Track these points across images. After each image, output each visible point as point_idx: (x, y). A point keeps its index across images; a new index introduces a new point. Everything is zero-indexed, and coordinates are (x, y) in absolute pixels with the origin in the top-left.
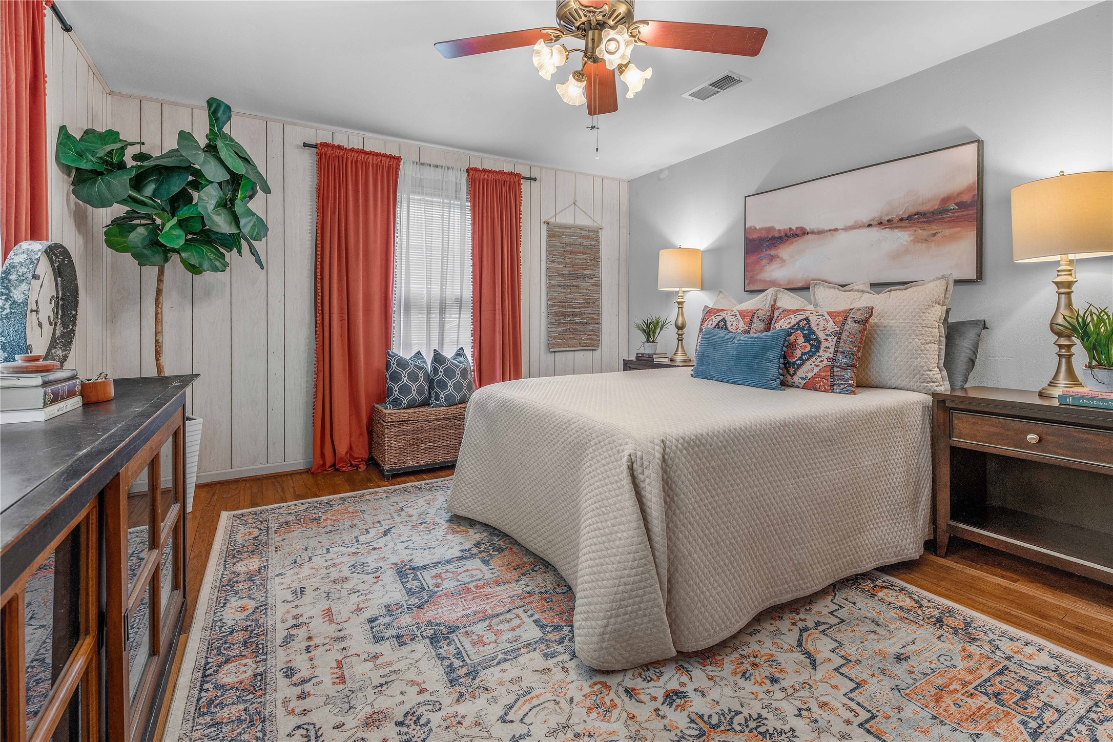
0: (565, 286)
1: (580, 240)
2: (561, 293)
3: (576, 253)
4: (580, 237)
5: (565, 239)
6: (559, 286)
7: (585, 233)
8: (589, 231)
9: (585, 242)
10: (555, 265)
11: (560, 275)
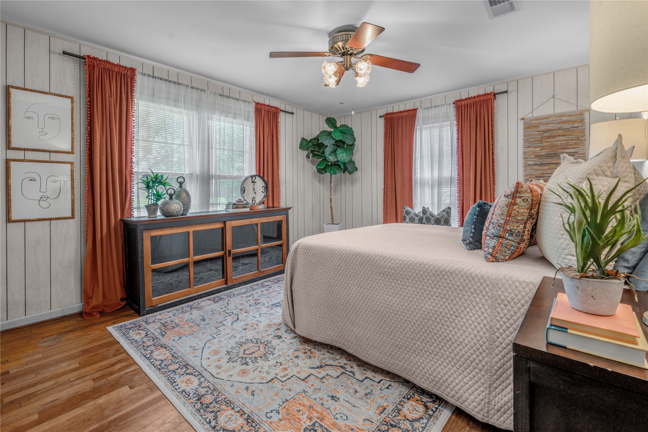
0: (542, 164)
1: (559, 126)
2: (538, 170)
3: (554, 137)
4: (559, 123)
5: (542, 128)
6: (535, 165)
7: (564, 119)
8: (570, 116)
9: (566, 126)
10: (532, 149)
11: (537, 156)
